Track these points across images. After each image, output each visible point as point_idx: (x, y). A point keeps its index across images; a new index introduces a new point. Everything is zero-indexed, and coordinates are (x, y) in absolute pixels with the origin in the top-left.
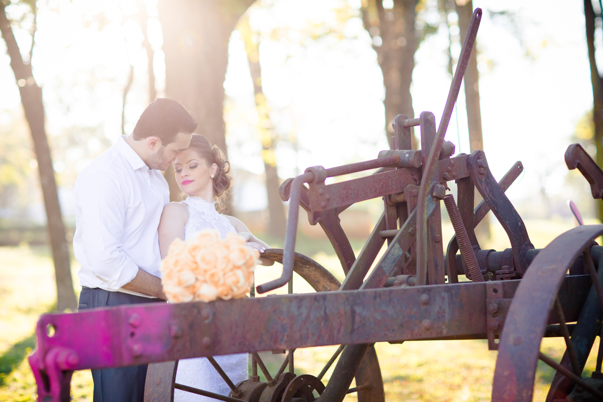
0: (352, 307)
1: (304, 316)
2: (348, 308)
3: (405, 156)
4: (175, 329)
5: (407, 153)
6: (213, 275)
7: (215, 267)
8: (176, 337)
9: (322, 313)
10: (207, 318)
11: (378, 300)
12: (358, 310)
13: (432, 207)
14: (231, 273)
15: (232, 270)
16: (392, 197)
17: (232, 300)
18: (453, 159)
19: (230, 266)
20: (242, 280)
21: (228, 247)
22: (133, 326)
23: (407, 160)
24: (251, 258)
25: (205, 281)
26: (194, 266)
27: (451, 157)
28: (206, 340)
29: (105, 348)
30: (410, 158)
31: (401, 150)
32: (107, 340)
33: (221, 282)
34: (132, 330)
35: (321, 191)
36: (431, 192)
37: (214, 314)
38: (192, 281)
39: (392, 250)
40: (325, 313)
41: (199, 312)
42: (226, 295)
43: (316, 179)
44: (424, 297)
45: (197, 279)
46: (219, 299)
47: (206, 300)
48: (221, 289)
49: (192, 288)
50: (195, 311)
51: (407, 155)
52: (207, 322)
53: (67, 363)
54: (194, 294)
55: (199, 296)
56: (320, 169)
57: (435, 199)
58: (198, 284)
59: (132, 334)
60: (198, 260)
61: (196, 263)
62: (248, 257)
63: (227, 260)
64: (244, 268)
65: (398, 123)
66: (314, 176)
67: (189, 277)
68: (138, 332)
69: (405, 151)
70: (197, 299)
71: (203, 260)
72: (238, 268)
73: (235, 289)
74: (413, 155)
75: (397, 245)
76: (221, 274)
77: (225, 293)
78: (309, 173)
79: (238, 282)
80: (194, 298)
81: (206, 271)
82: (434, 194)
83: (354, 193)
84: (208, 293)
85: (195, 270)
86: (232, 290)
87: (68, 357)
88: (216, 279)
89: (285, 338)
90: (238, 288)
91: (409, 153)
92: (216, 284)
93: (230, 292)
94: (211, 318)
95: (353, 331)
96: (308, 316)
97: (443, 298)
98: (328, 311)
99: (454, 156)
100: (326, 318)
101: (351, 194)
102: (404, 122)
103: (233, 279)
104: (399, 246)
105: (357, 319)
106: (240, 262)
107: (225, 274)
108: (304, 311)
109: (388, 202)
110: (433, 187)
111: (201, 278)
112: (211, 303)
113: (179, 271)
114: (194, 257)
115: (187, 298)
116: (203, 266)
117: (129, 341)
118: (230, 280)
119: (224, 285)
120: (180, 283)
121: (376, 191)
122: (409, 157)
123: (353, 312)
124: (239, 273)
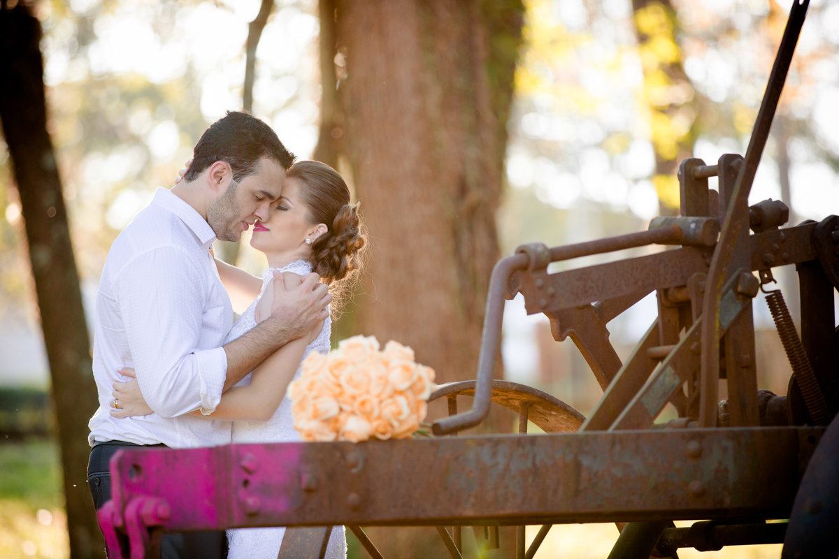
0: (576, 457)
1: (501, 467)
2: (569, 458)
3: (689, 227)
4: (307, 478)
5: (693, 222)
6: (363, 403)
7: (368, 392)
8: (309, 491)
9: (529, 465)
10: (354, 466)
11: (618, 447)
12: (586, 461)
13: (735, 309)
14: (389, 401)
15: (391, 397)
16: (670, 292)
17: (392, 441)
18: (783, 230)
19: (388, 391)
20: (406, 411)
21: (386, 364)
22: (247, 470)
23: (692, 232)
24: (420, 379)
25: (353, 413)
26: (337, 390)
27: (780, 228)
28: (353, 497)
29: (206, 502)
30: (697, 231)
31: (685, 218)
32: (210, 490)
33: (376, 413)
34: (245, 476)
35: (539, 282)
36: (734, 286)
37: (366, 461)
38: (334, 411)
39: (661, 378)
40: (534, 464)
41: (343, 457)
42: (383, 434)
43: (532, 265)
44: (693, 446)
45: (341, 410)
46: (373, 439)
47: (354, 440)
48: (375, 424)
49: (333, 422)
50: (338, 454)
51: (693, 226)
52: (354, 471)
53: (155, 516)
54: (337, 431)
55: (343, 435)
56: (540, 249)
57: (740, 297)
58: (342, 417)
59: (246, 483)
60: (343, 381)
61: (340, 386)
62: (415, 378)
63: (385, 380)
64: (409, 394)
65: (686, 172)
66: (529, 259)
67: (329, 406)
68: (255, 481)
69: (691, 219)
70: (342, 439)
71: (350, 381)
72: (401, 393)
73: (396, 424)
74: (701, 225)
75: (670, 370)
76: (375, 401)
77: (381, 429)
78: (522, 255)
79: (400, 413)
80: (337, 437)
81: (354, 398)
82: (740, 288)
83: (598, 286)
84: (356, 428)
85: (337, 397)
86: (392, 426)
87: (156, 508)
88: (368, 407)
89: (472, 499)
90: (401, 422)
91: (697, 222)
92: (368, 416)
93: (389, 429)
94: (361, 465)
95: (577, 493)
96: (507, 469)
97: (725, 449)
98: (538, 462)
99: (786, 226)
100: (535, 471)
101: (591, 288)
102: (695, 170)
103: (393, 408)
104: (673, 371)
105: (584, 474)
106: (403, 386)
107: (381, 402)
108: (501, 460)
109: (663, 300)
110: (738, 277)
111: (347, 408)
112: (362, 443)
113: (315, 398)
114: (337, 377)
115: (328, 437)
116: (349, 390)
117: (242, 491)
118: (388, 411)
119: (379, 417)
120: (316, 415)
121: (636, 283)
122: (695, 230)
123: (578, 465)
124: (402, 400)
